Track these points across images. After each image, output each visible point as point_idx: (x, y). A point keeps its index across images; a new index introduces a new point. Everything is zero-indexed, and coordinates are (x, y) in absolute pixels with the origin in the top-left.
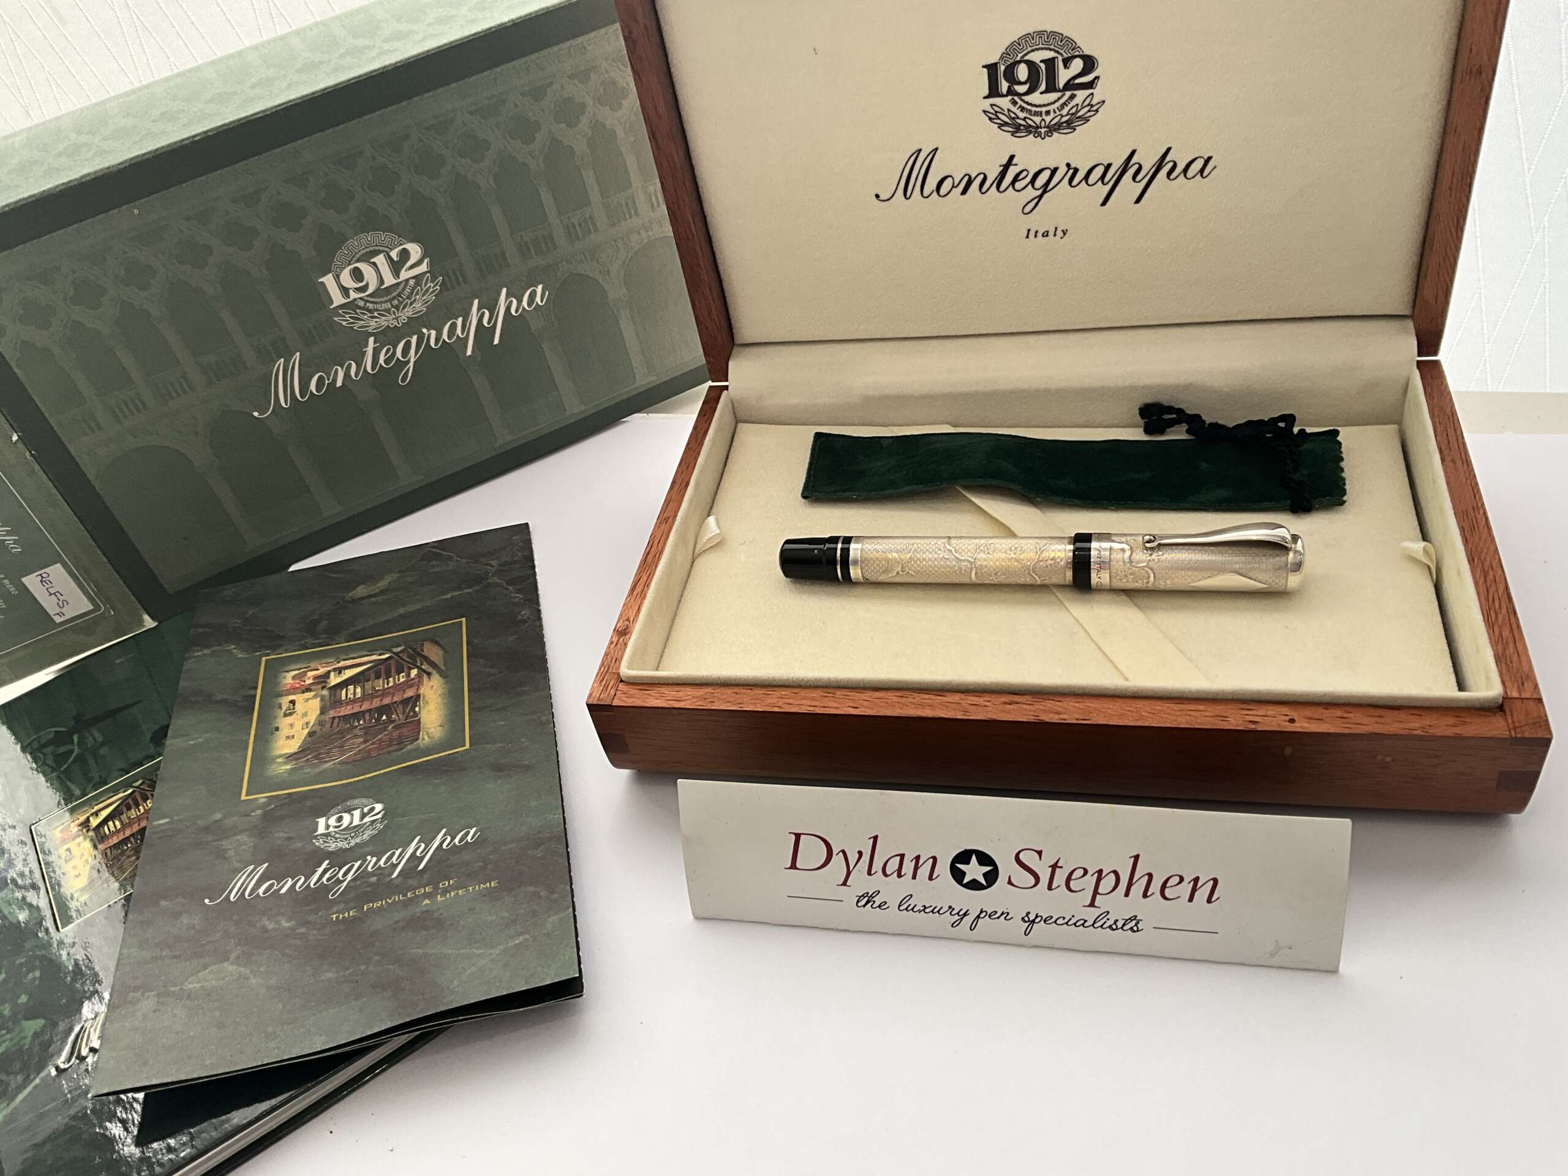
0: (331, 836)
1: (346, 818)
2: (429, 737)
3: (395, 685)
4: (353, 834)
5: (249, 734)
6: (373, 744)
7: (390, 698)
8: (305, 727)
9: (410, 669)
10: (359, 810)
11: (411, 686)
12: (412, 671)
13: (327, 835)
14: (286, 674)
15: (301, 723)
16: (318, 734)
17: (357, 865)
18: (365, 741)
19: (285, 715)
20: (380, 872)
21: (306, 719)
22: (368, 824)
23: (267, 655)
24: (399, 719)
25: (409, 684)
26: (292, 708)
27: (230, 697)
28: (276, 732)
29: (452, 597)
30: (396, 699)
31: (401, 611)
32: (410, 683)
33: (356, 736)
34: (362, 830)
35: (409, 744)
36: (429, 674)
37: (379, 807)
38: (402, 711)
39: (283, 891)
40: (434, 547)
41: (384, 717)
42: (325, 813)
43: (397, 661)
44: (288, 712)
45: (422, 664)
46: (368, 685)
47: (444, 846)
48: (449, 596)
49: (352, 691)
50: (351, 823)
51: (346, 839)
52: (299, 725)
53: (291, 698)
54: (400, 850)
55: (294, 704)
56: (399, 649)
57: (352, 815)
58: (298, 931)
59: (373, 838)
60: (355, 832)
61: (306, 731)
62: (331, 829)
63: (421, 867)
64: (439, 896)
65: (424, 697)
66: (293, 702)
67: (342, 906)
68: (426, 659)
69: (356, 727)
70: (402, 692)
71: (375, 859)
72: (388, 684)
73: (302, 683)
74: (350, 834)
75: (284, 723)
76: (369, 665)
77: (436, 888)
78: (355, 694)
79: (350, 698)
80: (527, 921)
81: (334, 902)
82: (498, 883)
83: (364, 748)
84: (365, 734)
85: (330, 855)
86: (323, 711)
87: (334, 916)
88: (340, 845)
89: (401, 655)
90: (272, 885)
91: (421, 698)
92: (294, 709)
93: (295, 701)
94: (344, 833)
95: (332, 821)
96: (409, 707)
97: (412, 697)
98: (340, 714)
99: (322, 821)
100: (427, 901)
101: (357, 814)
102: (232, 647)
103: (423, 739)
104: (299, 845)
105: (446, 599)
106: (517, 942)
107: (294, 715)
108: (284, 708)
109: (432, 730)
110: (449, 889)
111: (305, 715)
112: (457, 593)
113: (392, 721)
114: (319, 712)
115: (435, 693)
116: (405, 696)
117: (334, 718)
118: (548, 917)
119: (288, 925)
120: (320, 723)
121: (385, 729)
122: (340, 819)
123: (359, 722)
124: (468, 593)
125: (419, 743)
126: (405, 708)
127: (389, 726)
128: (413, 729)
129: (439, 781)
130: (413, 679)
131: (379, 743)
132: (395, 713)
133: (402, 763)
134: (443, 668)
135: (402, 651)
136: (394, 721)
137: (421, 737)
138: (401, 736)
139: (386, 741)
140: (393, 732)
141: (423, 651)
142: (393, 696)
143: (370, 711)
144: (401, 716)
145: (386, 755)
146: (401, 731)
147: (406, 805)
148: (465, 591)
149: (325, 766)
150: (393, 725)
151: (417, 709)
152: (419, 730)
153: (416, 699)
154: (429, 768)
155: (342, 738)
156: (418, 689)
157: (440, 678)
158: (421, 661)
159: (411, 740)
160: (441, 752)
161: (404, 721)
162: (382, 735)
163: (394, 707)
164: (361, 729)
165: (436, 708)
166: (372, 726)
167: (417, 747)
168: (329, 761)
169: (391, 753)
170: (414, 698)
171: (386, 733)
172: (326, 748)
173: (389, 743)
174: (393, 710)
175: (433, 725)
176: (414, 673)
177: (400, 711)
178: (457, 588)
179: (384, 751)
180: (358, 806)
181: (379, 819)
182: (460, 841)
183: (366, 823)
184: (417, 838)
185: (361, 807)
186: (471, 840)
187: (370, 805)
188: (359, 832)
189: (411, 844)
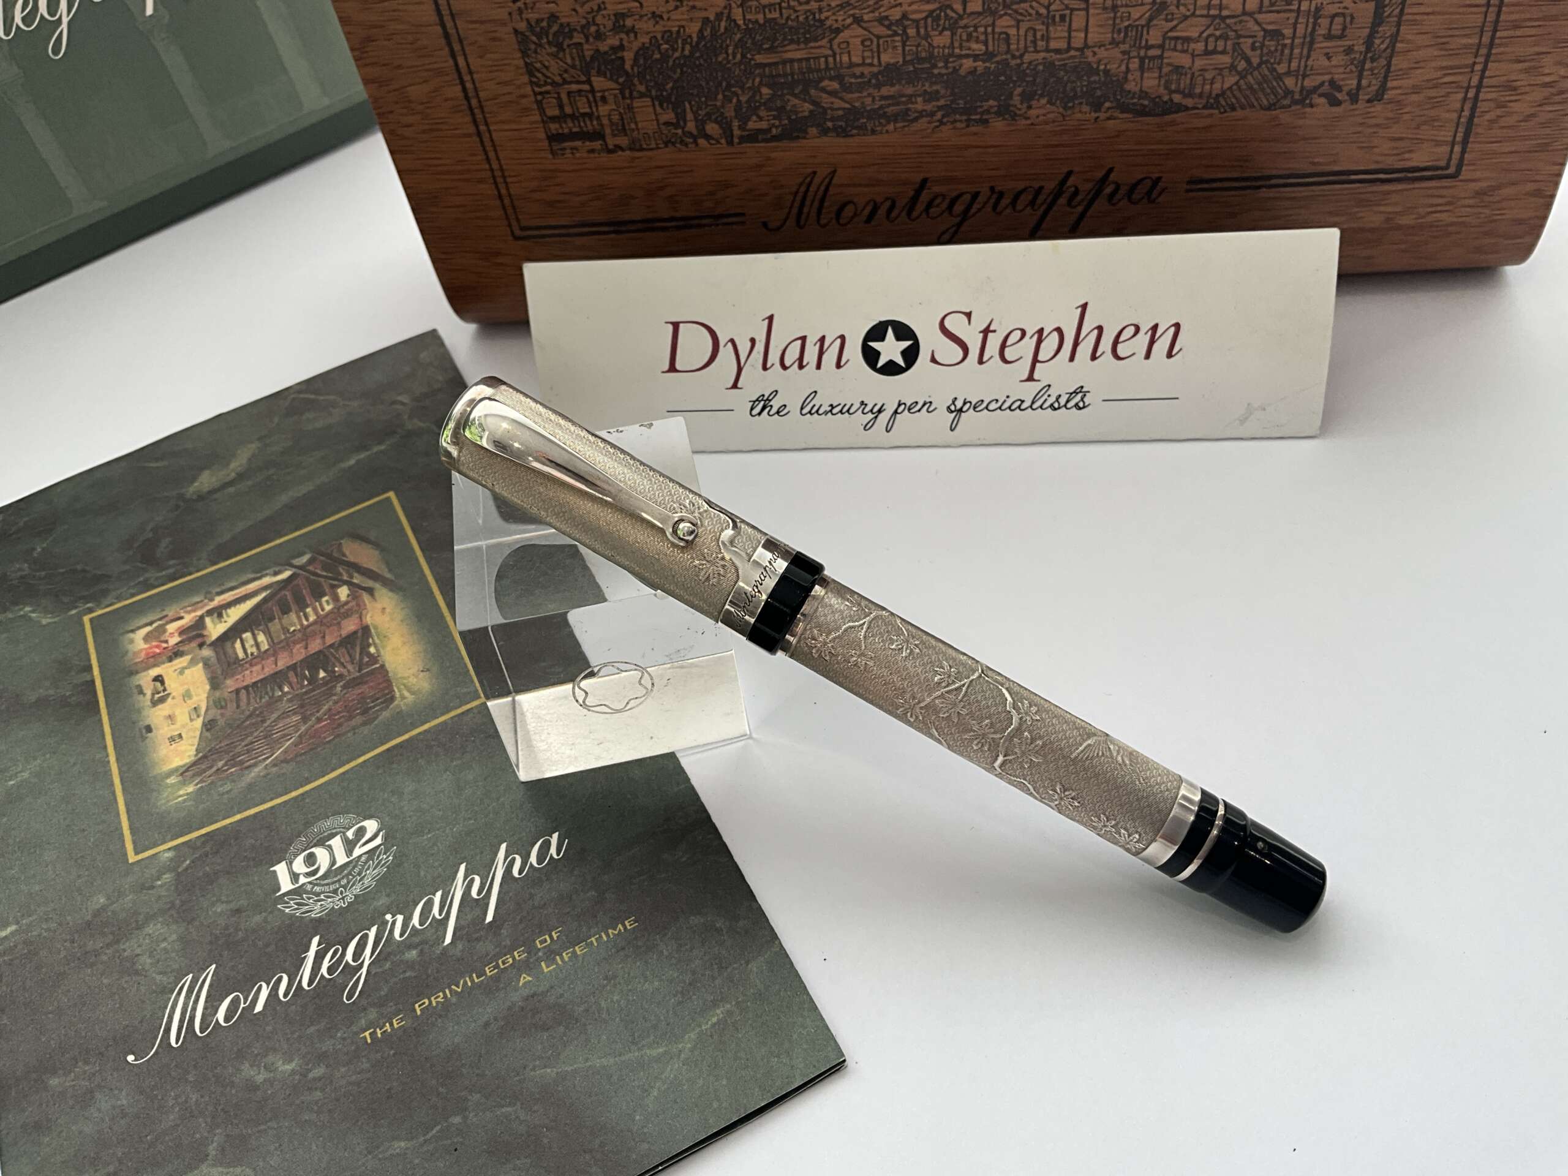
0: (307, 892)
1: (321, 854)
2: (412, 693)
3: (320, 621)
4: (345, 881)
5: (105, 747)
6: (319, 720)
7: (319, 641)
8: (194, 716)
9: (334, 587)
10: (338, 838)
11: (347, 615)
12: (339, 590)
13: (297, 892)
14: (131, 635)
15: (186, 711)
16: (221, 722)
17: (372, 933)
18: (305, 719)
19: (155, 703)
20: (416, 940)
21: (192, 703)
22: (363, 859)
23: (91, 611)
24: (349, 671)
25: (341, 612)
26: (161, 688)
27: (51, 692)
28: (149, 734)
29: (358, 462)
30: (329, 640)
31: (284, 498)
32: (342, 610)
33: (285, 715)
34: (357, 870)
35: (381, 710)
36: (370, 591)
37: (371, 826)
38: (348, 658)
39: (259, 1008)
40: (300, 392)
41: (322, 674)
42: (282, 854)
43: (307, 579)
44: (157, 696)
45: (352, 577)
46: (275, 626)
47: (515, 872)
48: (352, 462)
49: (252, 642)
50: (333, 862)
51: (335, 892)
52: (182, 715)
53: (154, 672)
54: (439, 894)
55: (162, 682)
56: (304, 559)
57: (330, 847)
58: (311, 1076)
59: (383, 882)
60: (346, 876)
61: (198, 723)
62: (302, 880)
63: (489, 918)
64: (543, 964)
65: (376, 628)
66: (159, 679)
67: (373, 1014)
68: (355, 567)
69: (280, 698)
70: (335, 628)
71: (400, 918)
72: (307, 619)
73: (165, 645)
74: (339, 881)
75: (156, 716)
76: (264, 595)
77: (531, 950)
78: (257, 645)
79: (252, 654)
80: (714, 978)
81: (357, 1008)
82: (635, 921)
83: (307, 730)
84: (302, 706)
85: (317, 926)
86: (215, 684)
87: (367, 1034)
88: (329, 904)
89: (311, 568)
90: (235, 1003)
91: (373, 631)
92: (165, 690)
93: (161, 676)
94: (326, 882)
95: (299, 866)
96: (358, 650)
97: (355, 632)
98: (245, 684)
99: (281, 870)
100: (525, 978)
101: (336, 843)
102: (28, 609)
103: (403, 697)
104: (258, 918)
105: (350, 468)
106: (714, 1020)
107: (169, 700)
108: (148, 693)
109: (413, 680)
110: (554, 947)
111: (187, 695)
112: (363, 455)
113: (337, 678)
114: (208, 687)
115: (392, 620)
116: (344, 633)
117: (237, 691)
118: (747, 963)
119: (289, 1067)
120: (217, 703)
121: (329, 693)
122: (311, 859)
123: (281, 689)
124: (381, 452)
125: (398, 706)
126: (351, 652)
127: (335, 686)
128: (379, 684)
129: (459, 762)
130: (347, 603)
131: (329, 718)
132: (337, 664)
133: (383, 744)
134: (389, 576)
135: (311, 561)
136: (341, 676)
137: (397, 694)
138: (362, 698)
139: (339, 713)
140: (347, 695)
141: (344, 555)
142: (324, 637)
143: (293, 667)
144: (350, 667)
145: (349, 735)
146: (360, 691)
147: (418, 814)
148: (376, 449)
149: (253, 774)
150: (341, 684)
151: (372, 650)
152: (388, 683)
153: (363, 635)
154: (433, 743)
155: (263, 721)
156: (361, 618)
157: (390, 594)
158: (348, 572)
159: (382, 703)
160: (443, 714)
161: (358, 674)
162: (331, 703)
163: (332, 653)
164: (290, 701)
165: (404, 643)
166: (306, 693)
167: (398, 713)
168: (255, 765)
169: (357, 731)
170: (360, 634)
171: (335, 698)
172: (243, 744)
173: (348, 714)
174: (333, 659)
175: (411, 672)
176: (343, 592)
177: (344, 658)
178: (362, 447)
179: (343, 729)
180: (334, 831)
181: (380, 845)
182: (540, 858)
183: (360, 856)
184: (463, 867)
185: (341, 832)
186: (558, 855)
187: (354, 825)
188: (354, 877)
189: (454, 880)
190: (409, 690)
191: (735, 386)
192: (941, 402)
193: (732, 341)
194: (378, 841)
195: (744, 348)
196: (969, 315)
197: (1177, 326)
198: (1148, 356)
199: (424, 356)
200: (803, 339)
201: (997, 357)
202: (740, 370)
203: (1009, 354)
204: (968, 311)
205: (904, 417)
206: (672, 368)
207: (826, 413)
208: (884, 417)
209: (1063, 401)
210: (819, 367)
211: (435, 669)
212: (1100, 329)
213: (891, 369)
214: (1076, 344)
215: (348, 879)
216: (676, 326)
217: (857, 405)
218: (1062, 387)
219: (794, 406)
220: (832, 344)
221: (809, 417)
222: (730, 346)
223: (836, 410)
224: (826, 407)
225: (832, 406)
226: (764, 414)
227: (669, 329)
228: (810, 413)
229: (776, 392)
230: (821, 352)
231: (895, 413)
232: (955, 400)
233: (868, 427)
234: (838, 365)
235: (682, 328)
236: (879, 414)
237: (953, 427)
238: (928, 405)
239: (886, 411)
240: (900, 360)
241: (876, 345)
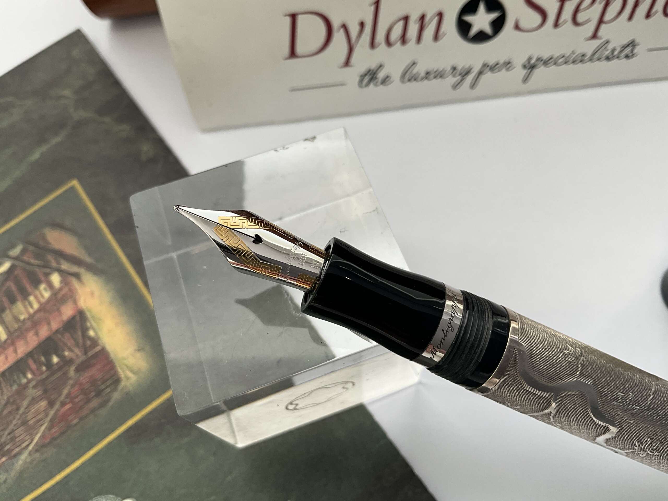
2: (134, 373)
3: (43, 308)
6: (63, 404)
7: (45, 327)
9: (47, 275)
11: (63, 301)
12: (52, 278)
24: (76, 355)
29: (42, 154)
30: (54, 326)
32: (59, 297)
33: (34, 401)
35: (112, 391)
36: (77, 276)
38: (73, 342)
41: (55, 359)
43: (24, 270)
45: (58, 263)
48: (36, 156)
56: (18, 250)
65: (90, 311)
68: (60, 255)
69: (26, 386)
70: (56, 314)
72: (32, 307)
83: (55, 415)
84: (45, 391)
89: (24, 259)
91: (88, 315)
96: (80, 333)
97: (74, 318)
103: (128, 378)
105: (37, 160)
109: (131, 361)
112: (44, 148)
113: (66, 362)
115: (101, 302)
116: (65, 318)
121: (65, 377)
123: (25, 376)
124: (59, 143)
125: (125, 386)
126: (75, 336)
127: (68, 371)
128: (104, 366)
130: (61, 289)
131: (71, 401)
132: (66, 348)
134: (88, 260)
135: (24, 251)
136: (71, 360)
137: (122, 376)
138: (93, 382)
139: (77, 397)
140: (81, 378)
141: (49, 243)
142: (49, 324)
143: (30, 354)
144: (77, 351)
145: (91, 417)
146: (90, 374)
148: (54, 141)
149: (20, 462)
150: (73, 368)
151: (91, 333)
152: (112, 365)
153: (81, 318)
155: (18, 409)
156: (75, 302)
157: (95, 278)
158: (55, 259)
159: (111, 385)
161: (85, 357)
162: (69, 387)
163: (59, 339)
164: (34, 387)
166: (47, 378)
167: (127, 393)
168: (19, 453)
169: (96, 413)
170: (78, 318)
171: (71, 382)
172: (6, 433)
173: (85, 397)
174: (61, 344)
175: (128, 352)
176: (56, 279)
177: (70, 343)
178: (42, 140)
179: (85, 411)
190: (131, 371)
191: (347, 64)
192: (519, 62)
193: (344, 27)
195: (354, 30)
199: (76, 53)
200: (406, 19)
201: (570, 21)
202: (351, 50)
203: (581, 17)
205: (487, 76)
206: (293, 54)
207: (422, 79)
208: (470, 78)
209: (616, 53)
210: (419, 40)
211: (148, 348)
213: (481, 37)
216: (294, 17)
217: (449, 71)
218: (618, 42)
219: (396, 76)
220: (431, 20)
221: (408, 84)
222: (342, 31)
223: (432, 76)
224: (423, 74)
225: (428, 73)
226: (372, 85)
227: (288, 20)
228: (409, 80)
229: (381, 66)
230: (421, 29)
231: (480, 73)
232: (530, 59)
233: (455, 86)
234: (436, 37)
235: (300, 20)
236: (467, 76)
237: (525, 80)
238: (508, 65)
239: (473, 72)
240: (488, 30)
241: (469, 18)
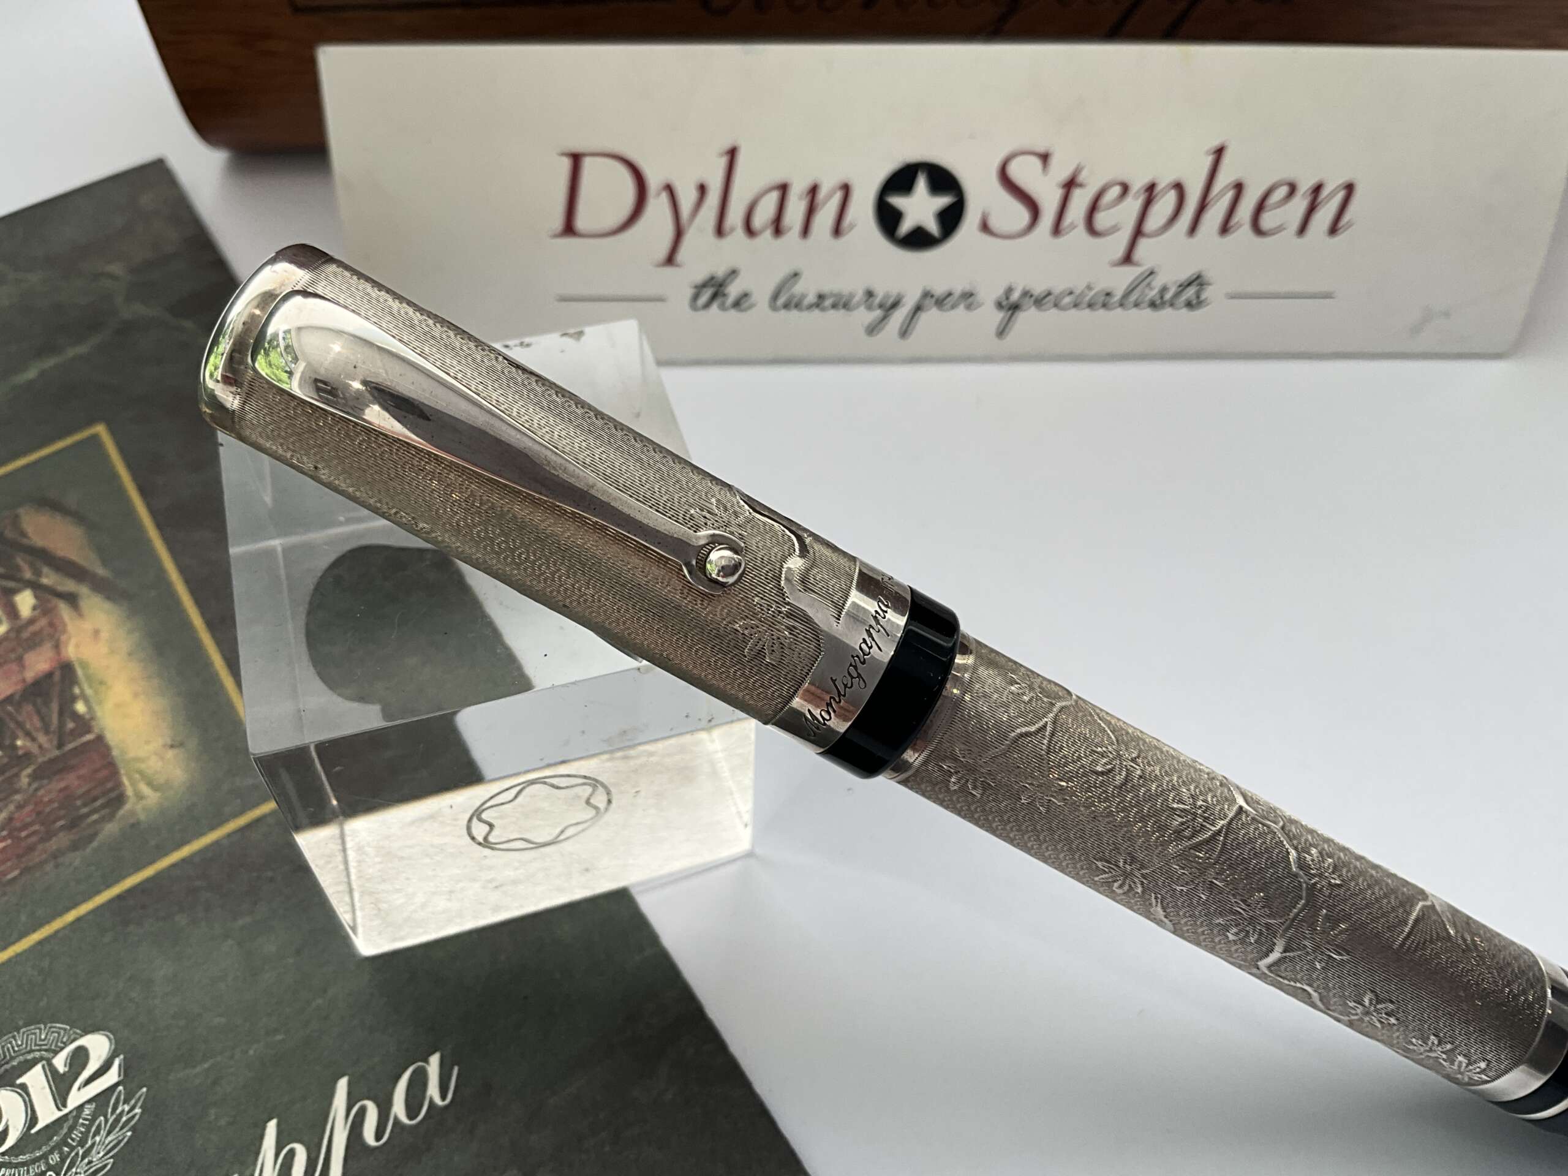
2: (155, 788)
4: (55, 1158)
9: (10, 593)
10: (38, 1068)
11: (34, 643)
12: (18, 598)
24: (40, 747)
25: (23, 638)
29: (42, 374)
32: (25, 635)
34: (76, 1134)
35: (103, 820)
36: (72, 599)
37: (98, 1045)
38: (38, 723)
45: (38, 573)
47: (369, 1134)
48: (31, 374)
50: (33, 1119)
57: (24, 1087)
59: (126, 1159)
60: (58, 1147)
65: (85, 665)
68: (44, 557)
70: (14, 667)
74: (45, 1157)
91: (79, 672)
94: (22, 1158)
96: (55, 706)
97: (49, 675)
101: (35, 1079)
103: (140, 797)
105: (30, 384)
109: (153, 765)
112: (50, 362)
113: (16, 759)
115: (112, 652)
116: (30, 675)
121: (9, 789)
124: (79, 357)
125: (133, 813)
126: (44, 710)
127: (17, 775)
128: (96, 771)
129: (248, 919)
130: (32, 621)
131: (10, 836)
132: (20, 733)
133: (108, 886)
134: (101, 571)
136: (28, 756)
137: (130, 792)
138: (67, 798)
139: (25, 827)
140: (41, 792)
141: (23, 534)
144: (42, 739)
145: (49, 867)
146: (62, 785)
147: (182, 1023)
148: (72, 352)
150: (29, 771)
151: (80, 707)
152: (110, 768)
153: (63, 678)
154: (198, 883)
156: (57, 647)
157: (107, 605)
158: (32, 565)
159: (103, 806)
160: (213, 828)
161: (57, 753)
162: (12, 807)
163: (10, 714)
165: (136, 695)
167: (133, 826)
169: (60, 860)
170: (57, 677)
171: (18, 797)
173: (42, 828)
174: (12, 725)
175: (151, 747)
176: (25, 602)
177: (33, 722)
178: (47, 349)
179: (36, 857)
180: (30, 1057)
181: (117, 1085)
182: (412, 1109)
183: (80, 1108)
184: (272, 1127)
185: (42, 1059)
186: (443, 1097)
187: (66, 1045)
188: (72, 1148)
189: (258, 1153)
190: (150, 784)
191: (670, 260)
192: (989, 293)
193: (669, 189)
194: (112, 1076)
195: (687, 198)
196: (1045, 158)
197: (1350, 188)
198: (1302, 229)
199: (146, 200)
200: (783, 189)
201: (1081, 229)
202: (679, 234)
203: (1102, 220)
204: (1041, 149)
205: (931, 316)
206: (569, 229)
207: (810, 307)
208: (899, 317)
209: (1168, 296)
210: (806, 231)
211: (193, 743)
212: (1239, 187)
213: (919, 240)
214: (1202, 207)
215: (61, 1153)
216: (576, 159)
217: (860, 295)
218: (1170, 275)
219: (762, 295)
220: (830, 196)
221: (783, 313)
222: (664, 197)
223: (828, 303)
224: (811, 298)
225: (821, 297)
226: (715, 307)
227: (566, 164)
228: (786, 306)
229: (734, 273)
230: (811, 211)
231: (918, 308)
232: (1009, 291)
233: (872, 329)
234: (837, 230)
235: (588, 163)
236: (892, 311)
237: (1002, 332)
238: (968, 297)
239: (903, 305)
240: (933, 227)
241: (897, 201)
